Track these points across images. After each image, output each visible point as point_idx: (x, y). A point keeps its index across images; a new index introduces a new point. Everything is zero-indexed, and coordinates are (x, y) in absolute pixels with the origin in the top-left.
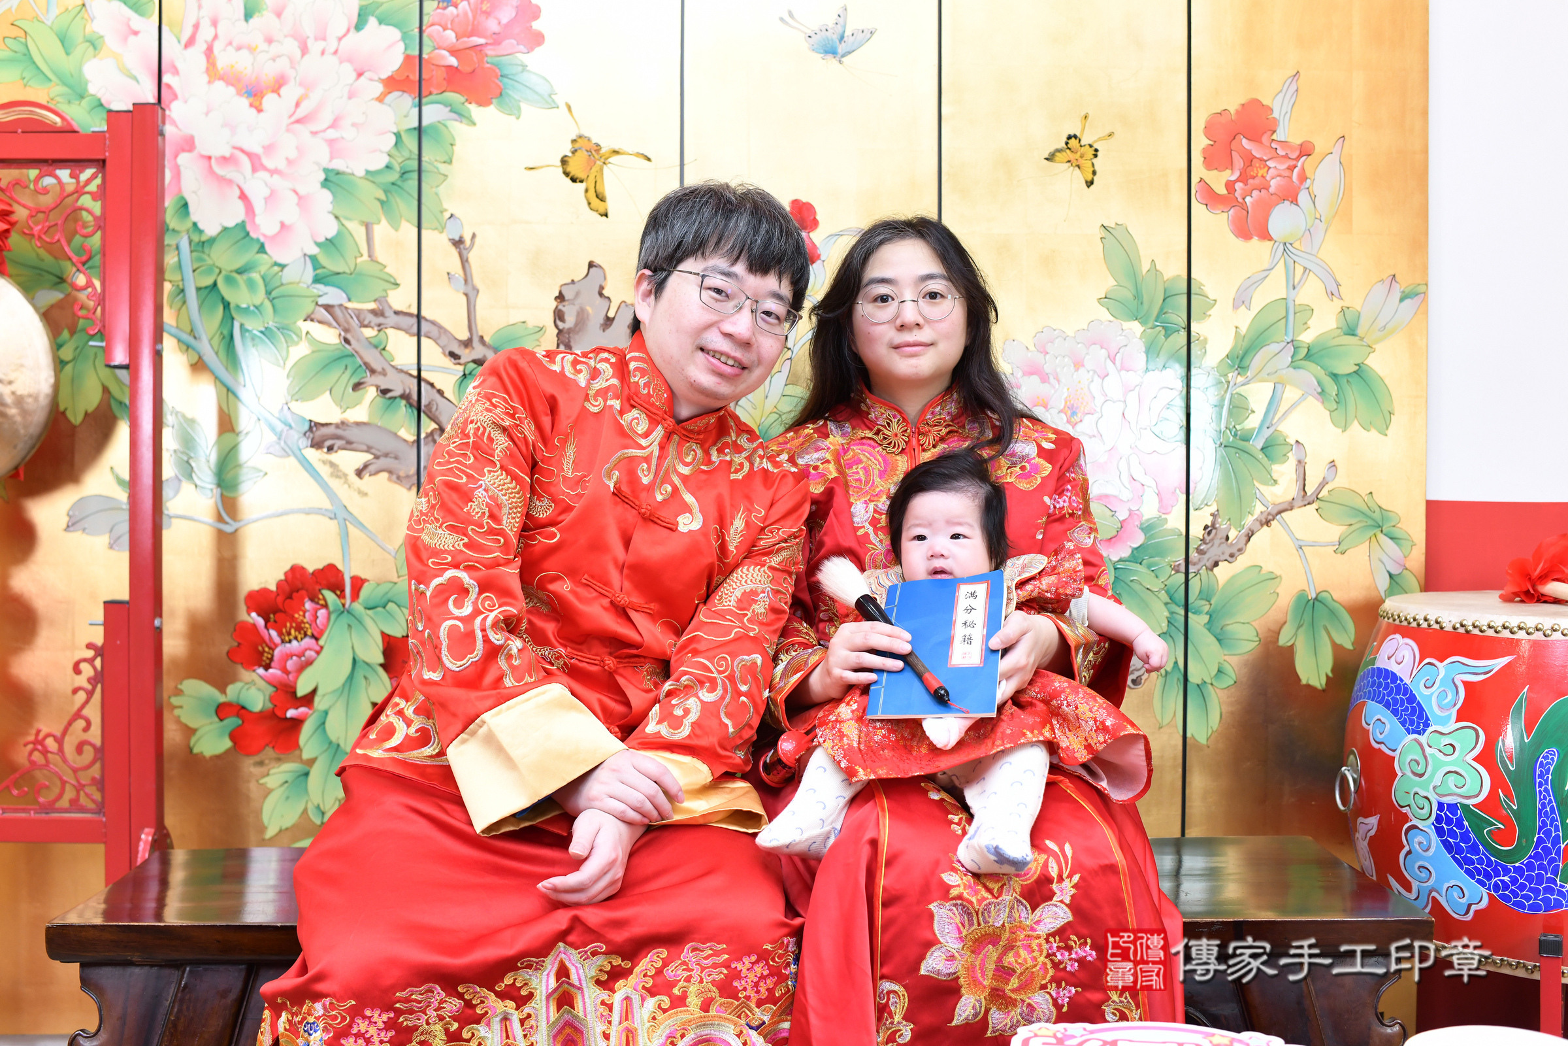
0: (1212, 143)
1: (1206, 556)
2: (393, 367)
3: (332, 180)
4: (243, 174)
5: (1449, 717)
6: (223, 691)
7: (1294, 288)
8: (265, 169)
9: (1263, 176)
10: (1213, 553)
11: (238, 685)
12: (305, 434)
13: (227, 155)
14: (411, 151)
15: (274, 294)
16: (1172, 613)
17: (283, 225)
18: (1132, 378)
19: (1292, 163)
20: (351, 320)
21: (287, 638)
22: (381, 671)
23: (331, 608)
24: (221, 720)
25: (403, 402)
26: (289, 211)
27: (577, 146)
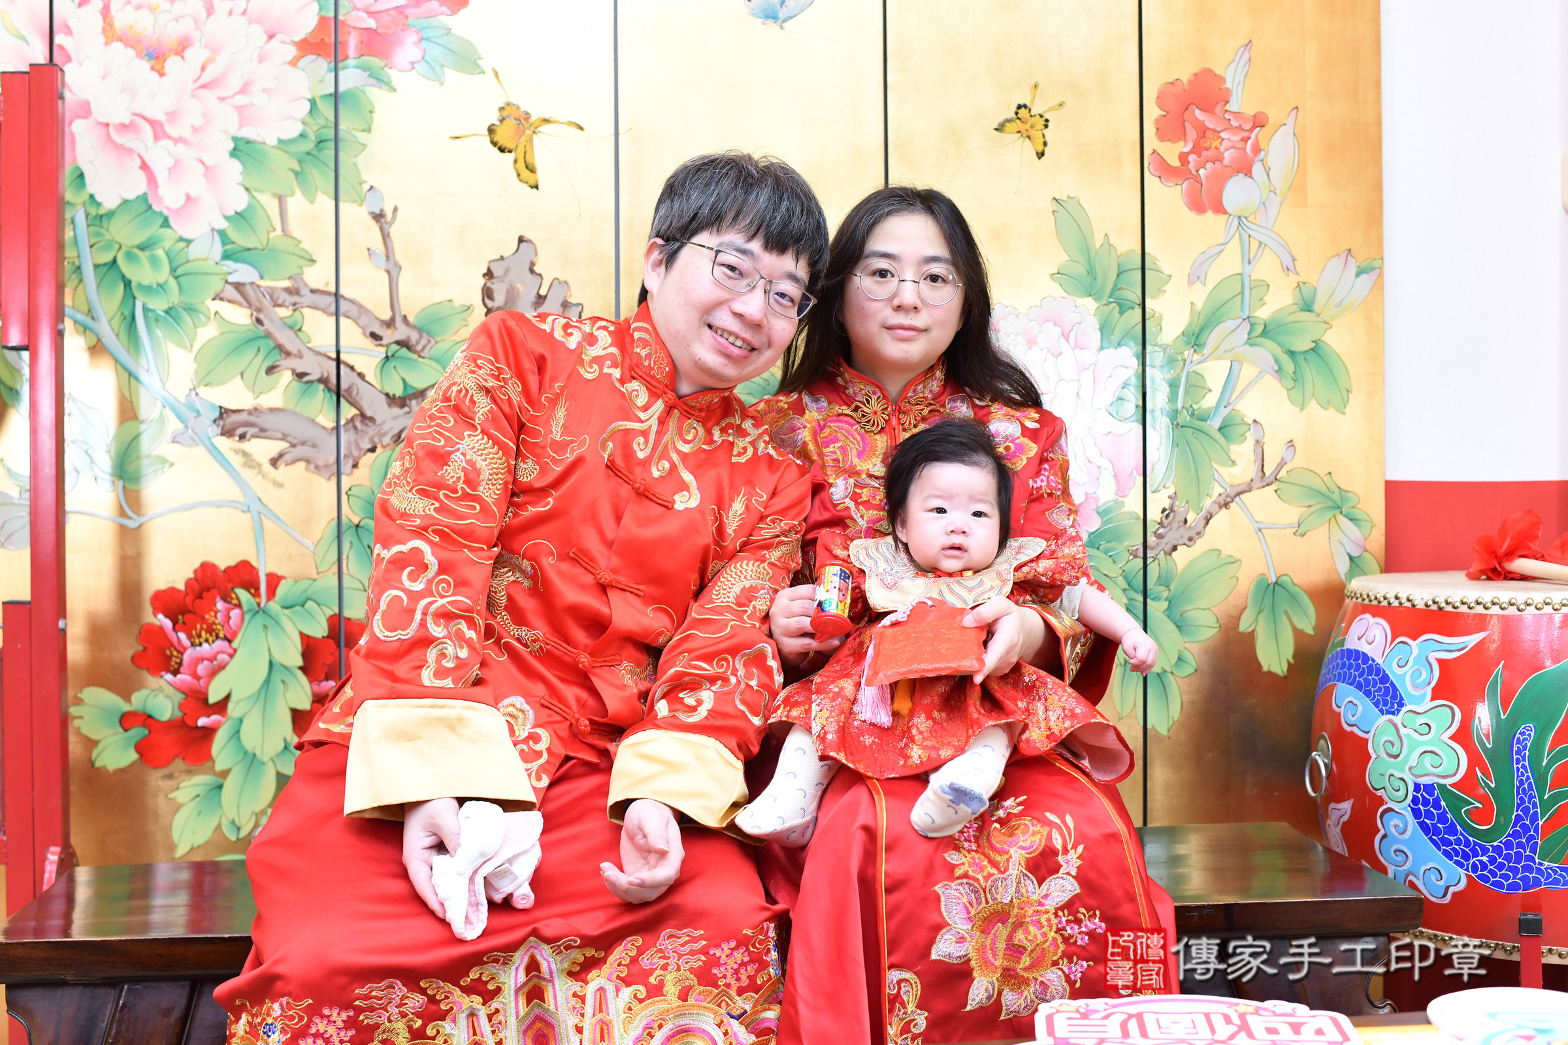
0: (1164, 113)
1: (1164, 541)
2: (310, 349)
3: (242, 149)
4: (144, 142)
5: (1424, 695)
6: (127, 698)
7: (1250, 263)
8: (169, 137)
9: (1216, 148)
10: (1172, 537)
11: (144, 693)
12: (215, 421)
13: (127, 122)
14: (326, 119)
15: (179, 272)
16: (1130, 600)
17: (188, 197)
18: (1088, 356)
19: (1246, 134)
20: (263, 299)
21: (197, 641)
22: (300, 674)
23: (245, 607)
24: (126, 730)
25: (322, 387)
26: (195, 182)
27: (505, 113)
